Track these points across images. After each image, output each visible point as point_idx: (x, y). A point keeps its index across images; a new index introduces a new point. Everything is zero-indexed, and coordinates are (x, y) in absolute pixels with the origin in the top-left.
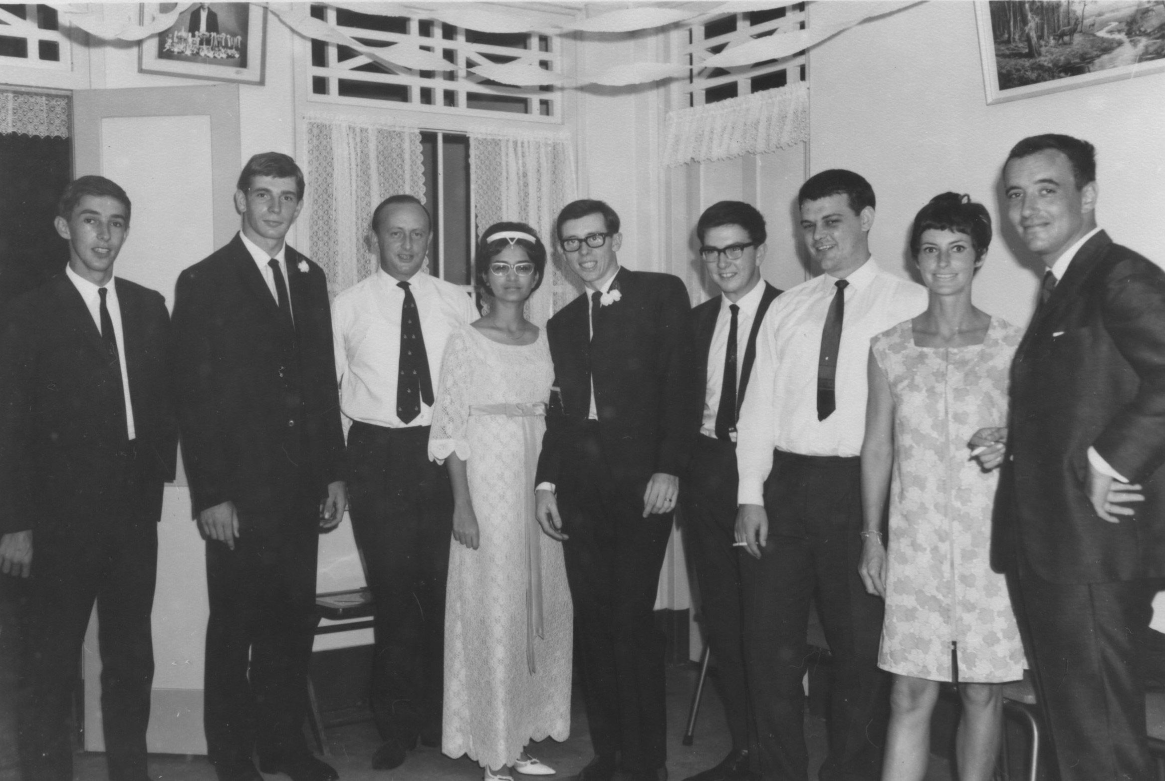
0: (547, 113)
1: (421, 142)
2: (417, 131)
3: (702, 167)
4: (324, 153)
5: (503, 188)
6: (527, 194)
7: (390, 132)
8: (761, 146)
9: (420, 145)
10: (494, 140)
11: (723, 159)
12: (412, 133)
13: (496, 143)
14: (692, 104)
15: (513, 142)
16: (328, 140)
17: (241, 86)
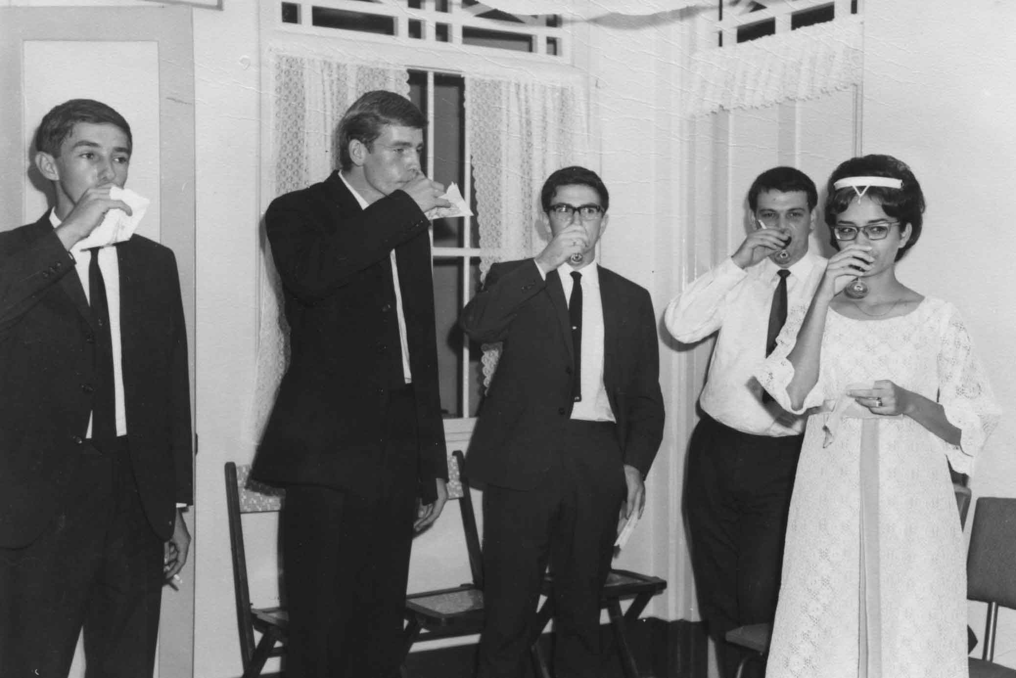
0: (555, 53)
1: (409, 82)
2: (404, 70)
3: (731, 117)
4: (294, 92)
5: (503, 137)
6: (530, 145)
7: (372, 70)
8: (803, 91)
9: (407, 85)
10: (492, 81)
11: (757, 108)
12: (398, 71)
13: (496, 85)
14: (721, 44)
15: (516, 84)
16: (299, 76)
17: (196, 11)
